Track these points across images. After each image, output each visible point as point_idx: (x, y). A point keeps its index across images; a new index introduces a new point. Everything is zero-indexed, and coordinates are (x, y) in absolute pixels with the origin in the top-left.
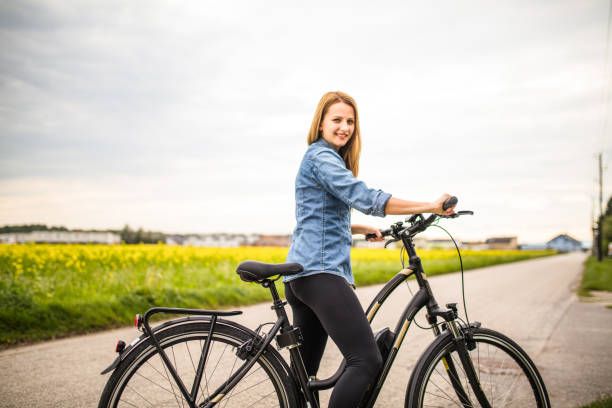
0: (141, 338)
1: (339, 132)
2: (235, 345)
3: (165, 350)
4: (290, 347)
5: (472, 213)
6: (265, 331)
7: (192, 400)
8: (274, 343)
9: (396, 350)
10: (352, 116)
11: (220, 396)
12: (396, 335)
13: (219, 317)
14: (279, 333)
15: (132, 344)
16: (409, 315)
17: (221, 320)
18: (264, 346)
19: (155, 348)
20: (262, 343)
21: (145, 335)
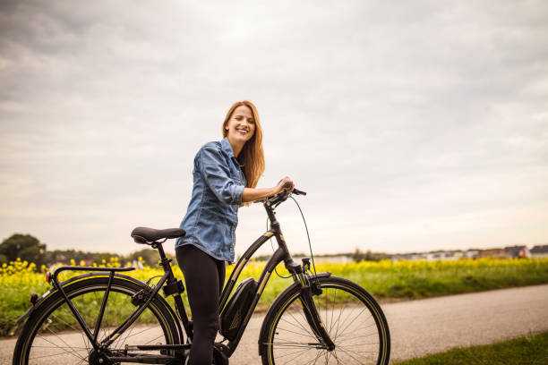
0: (52, 291)
1: (240, 127)
2: (129, 294)
3: (72, 300)
4: (175, 295)
5: (305, 194)
6: (154, 283)
7: (93, 338)
8: (161, 292)
9: (259, 296)
10: (250, 116)
11: (117, 335)
12: (259, 284)
13: (116, 273)
14: (165, 284)
15: (44, 296)
16: (270, 268)
17: (118, 275)
18: (152, 295)
19: (63, 299)
20: (151, 293)
21: (55, 289)
